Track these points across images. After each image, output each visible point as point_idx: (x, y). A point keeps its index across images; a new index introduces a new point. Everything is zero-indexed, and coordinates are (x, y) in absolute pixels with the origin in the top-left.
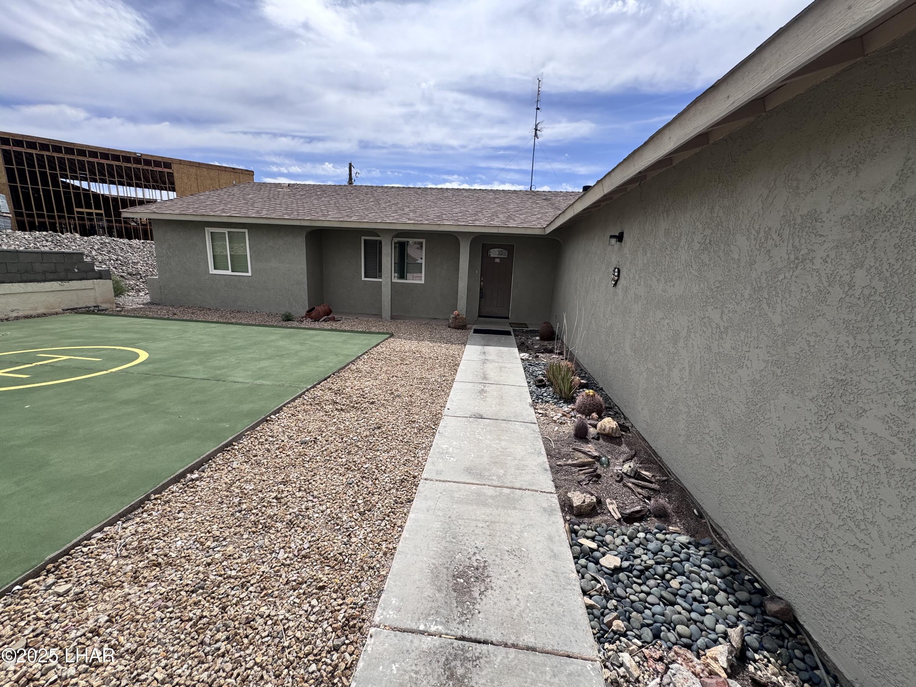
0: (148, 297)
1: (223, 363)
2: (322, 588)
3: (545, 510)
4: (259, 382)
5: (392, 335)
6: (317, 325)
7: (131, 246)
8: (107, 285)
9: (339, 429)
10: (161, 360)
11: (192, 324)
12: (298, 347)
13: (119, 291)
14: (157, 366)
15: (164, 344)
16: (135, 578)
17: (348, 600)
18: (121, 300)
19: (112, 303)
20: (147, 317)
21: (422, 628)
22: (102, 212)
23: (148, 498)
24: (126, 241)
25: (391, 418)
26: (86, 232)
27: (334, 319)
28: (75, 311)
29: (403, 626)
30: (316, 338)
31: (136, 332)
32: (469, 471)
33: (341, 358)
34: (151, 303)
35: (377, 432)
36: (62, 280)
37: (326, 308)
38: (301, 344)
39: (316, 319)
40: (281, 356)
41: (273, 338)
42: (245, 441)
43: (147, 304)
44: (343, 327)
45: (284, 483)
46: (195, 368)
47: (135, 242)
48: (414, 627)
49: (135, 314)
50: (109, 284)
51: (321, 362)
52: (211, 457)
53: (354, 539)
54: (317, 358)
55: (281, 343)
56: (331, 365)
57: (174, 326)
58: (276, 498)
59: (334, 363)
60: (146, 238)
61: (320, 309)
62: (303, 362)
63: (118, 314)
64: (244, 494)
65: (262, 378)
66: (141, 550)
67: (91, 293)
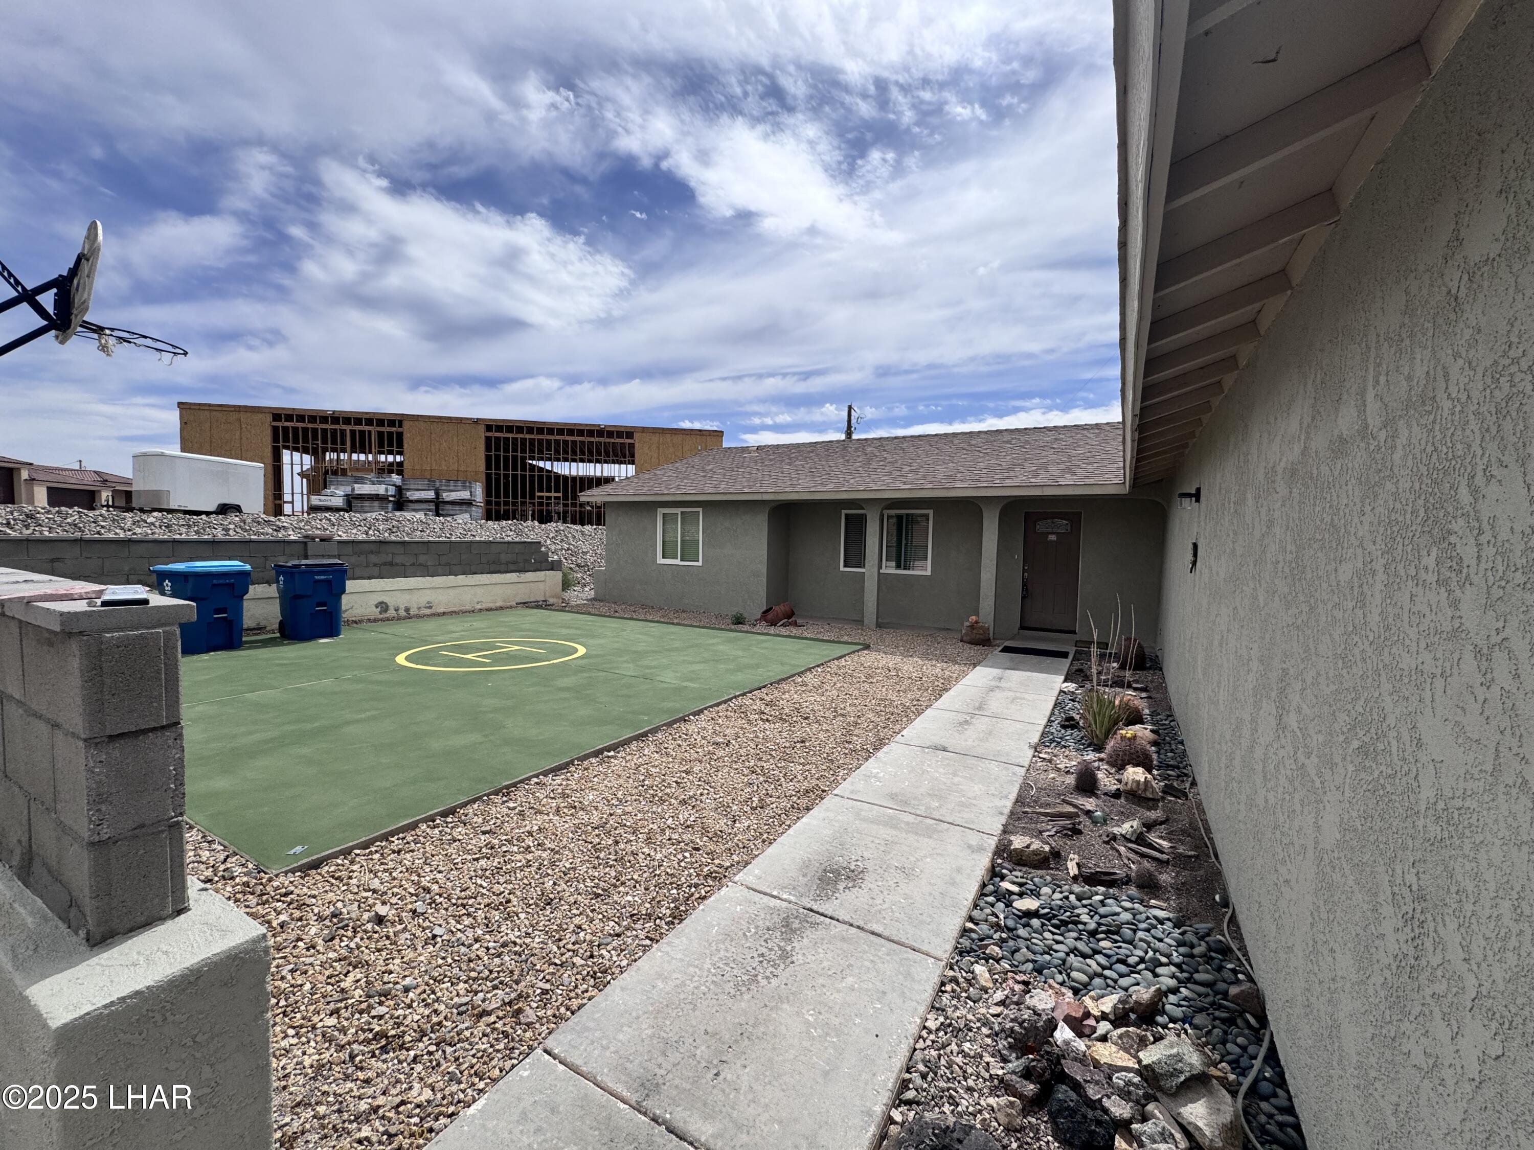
0: (592, 592)
1: (654, 663)
2: (697, 849)
3: (970, 847)
4: (685, 684)
5: (867, 647)
6: (772, 630)
7: (583, 533)
8: (556, 577)
9: (757, 737)
10: (596, 656)
11: (632, 623)
12: (740, 653)
13: (566, 585)
14: (592, 661)
15: (602, 641)
16: (558, 810)
17: (717, 862)
18: (567, 595)
19: (558, 597)
20: (590, 614)
21: (775, 893)
22: (560, 495)
23: (572, 762)
24: (579, 527)
25: (822, 736)
26: (544, 519)
27: (795, 624)
28: (525, 604)
29: (757, 888)
30: (764, 645)
31: (577, 628)
32: (893, 797)
33: (786, 668)
34: (595, 599)
35: (798, 745)
36: (520, 571)
37: (787, 609)
38: (744, 650)
39: (773, 623)
40: (717, 661)
41: (714, 641)
42: (659, 735)
43: (591, 600)
44: (805, 634)
45: (687, 772)
46: (625, 665)
47: (588, 528)
48: (768, 891)
49: (579, 610)
50: (558, 575)
51: (760, 671)
52: (627, 742)
53: (737, 825)
54: (758, 666)
55: (721, 647)
56: (771, 674)
57: (614, 624)
58: (676, 782)
59: (776, 671)
60: (598, 524)
61: (779, 609)
62: (740, 669)
63: (562, 610)
64: (649, 775)
65: (691, 680)
66: (564, 796)
67: (541, 586)
